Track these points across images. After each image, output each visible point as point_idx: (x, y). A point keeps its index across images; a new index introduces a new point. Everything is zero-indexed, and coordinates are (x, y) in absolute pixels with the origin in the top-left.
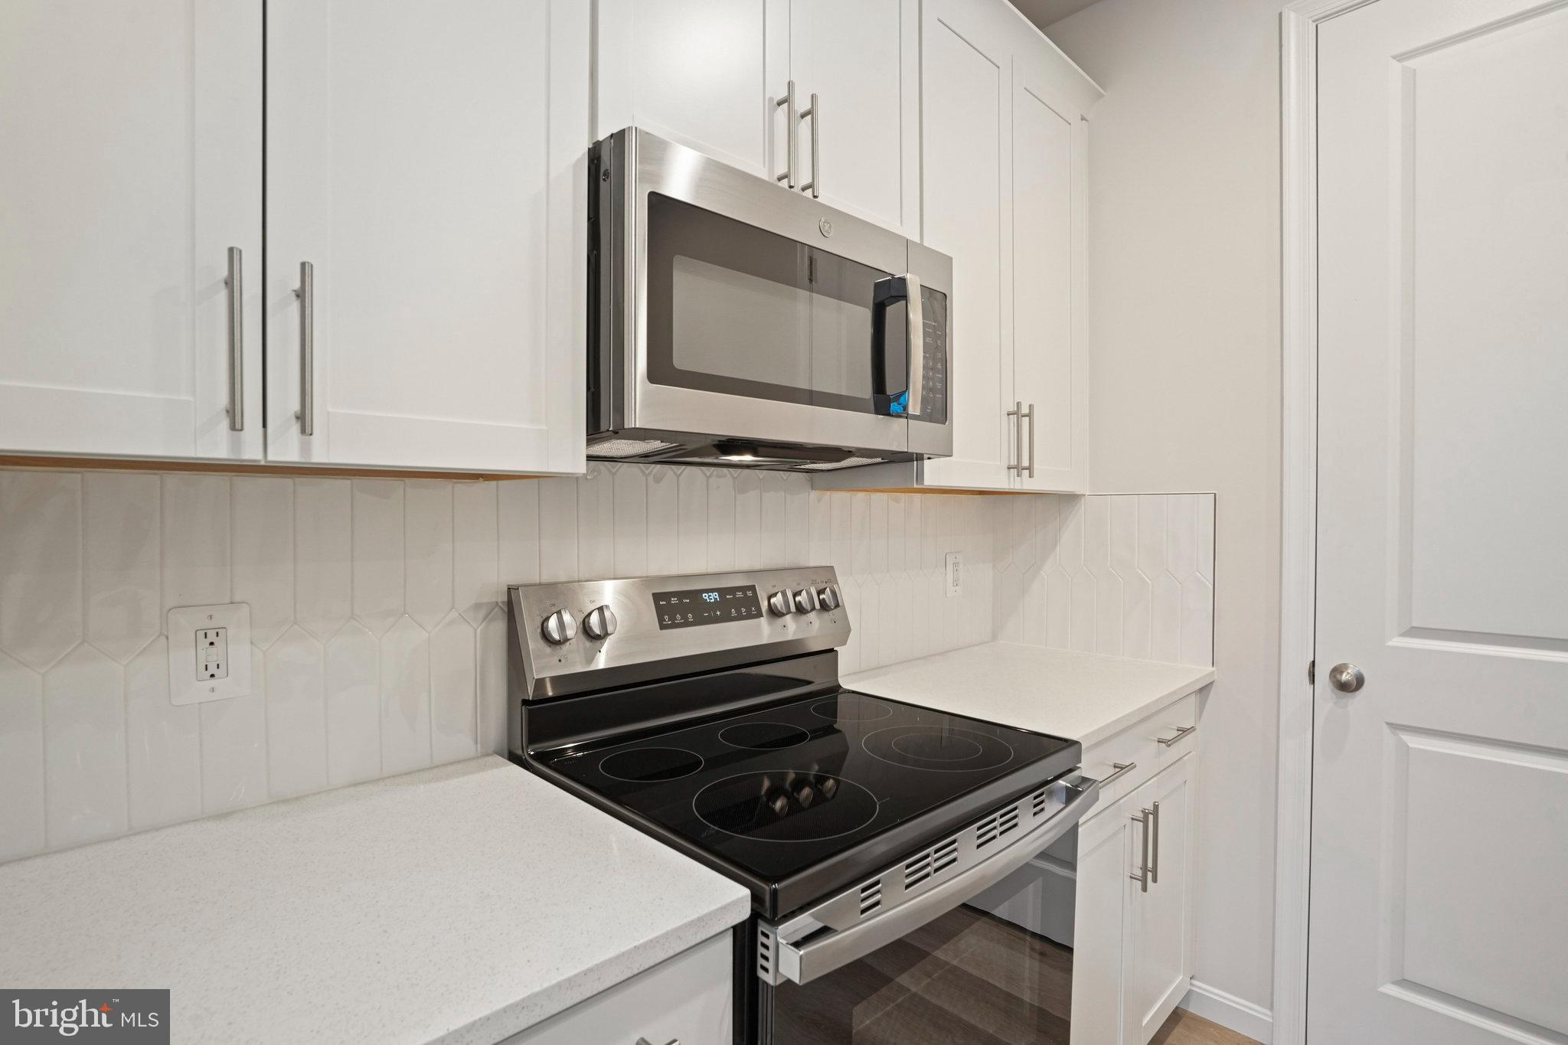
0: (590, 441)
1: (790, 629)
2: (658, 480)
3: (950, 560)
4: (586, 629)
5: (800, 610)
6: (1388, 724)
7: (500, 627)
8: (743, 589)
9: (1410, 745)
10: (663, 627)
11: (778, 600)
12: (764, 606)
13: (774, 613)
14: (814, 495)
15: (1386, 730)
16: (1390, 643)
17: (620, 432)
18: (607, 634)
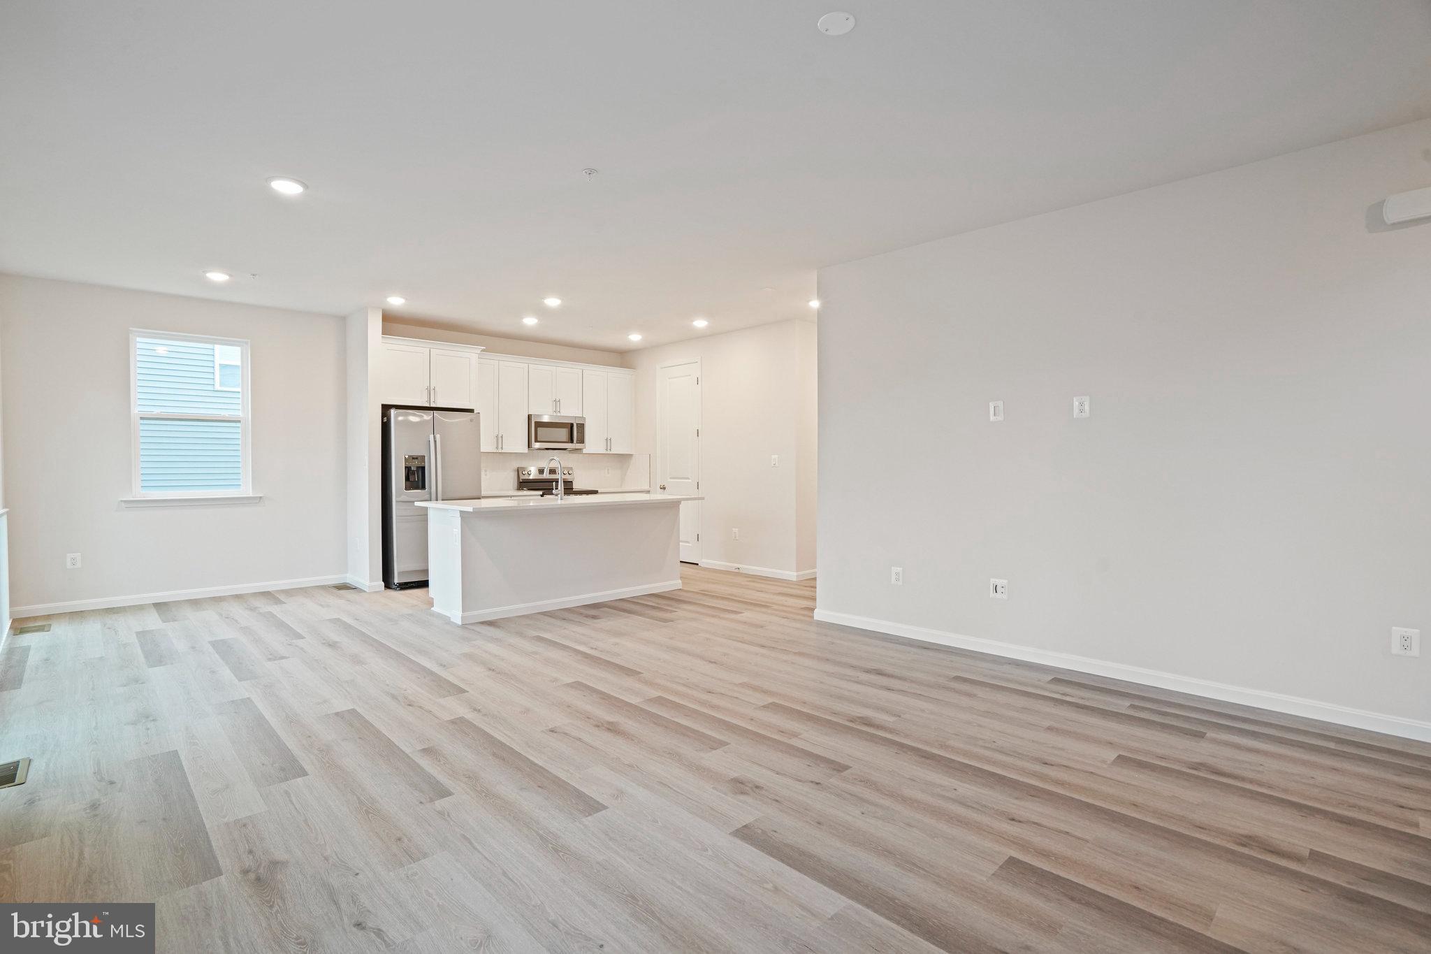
1: (563, 476)
3: (605, 466)
4: (528, 472)
5: (564, 473)
7: (516, 473)
10: (540, 473)
11: (559, 472)
12: (557, 473)
14: (566, 454)
17: (533, 446)
18: (531, 473)
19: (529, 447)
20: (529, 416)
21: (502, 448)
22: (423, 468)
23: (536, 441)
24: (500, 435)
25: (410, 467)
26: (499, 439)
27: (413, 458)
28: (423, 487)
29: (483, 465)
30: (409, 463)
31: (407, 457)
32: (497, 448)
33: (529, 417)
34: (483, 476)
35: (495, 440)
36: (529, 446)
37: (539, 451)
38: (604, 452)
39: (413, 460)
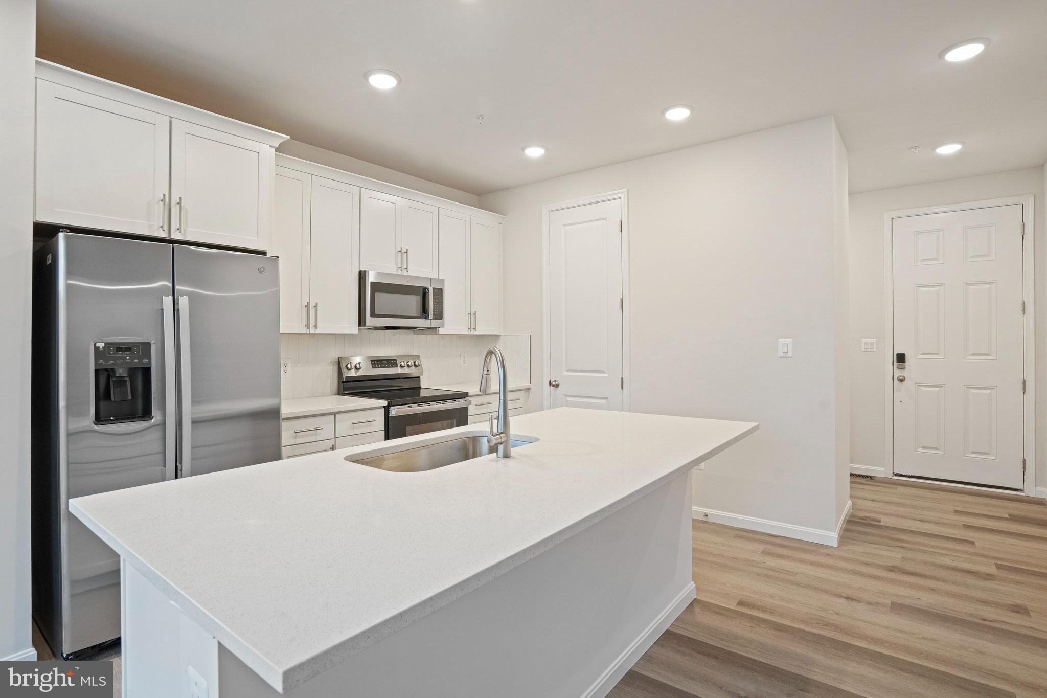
0: (359, 327)
1: (406, 370)
2: (372, 333)
3: (462, 355)
4: (356, 367)
5: (408, 366)
7: (336, 367)
8: (393, 360)
9: (568, 400)
10: (373, 368)
11: (402, 363)
12: (399, 365)
13: (402, 366)
14: (415, 336)
15: (563, 396)
16: (565, 374)
17: (365, 325)
18: (360, 368)
19: (360, 325)
20: (360, 272)
21: (316, 326)
22: (147, 371)
23: (373, 315)
24: (313, 304)
25: (113, 370)
26: (310, 310)
27: (119, 349)
28: (147, 414)
29: (283, 355)
30: (107, 360)
31: (101, 345)
32: (308, 326)
33: (362, 275)
34: (283, 375)
35: (305, 310)
36: (361, 322)
38: (467, 333)
39: (120, 353)
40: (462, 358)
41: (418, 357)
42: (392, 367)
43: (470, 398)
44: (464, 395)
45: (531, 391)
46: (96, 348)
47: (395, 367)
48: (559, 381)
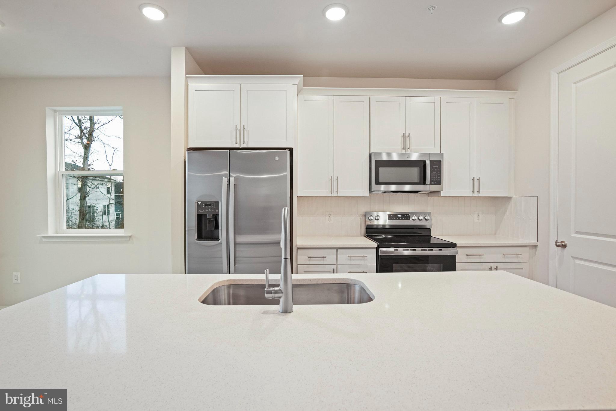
0: (369, 192)
1: (417, 223)
3: (476, 213)
4: (375, 218)
5: (419, 220)
6: (572, 257)
7: (364, 218)
8: (407, 215)
9: (576, 262)
10: (389, 220)
11: (414, 217)
12: (411, 219)
13: (413, 220)
14: (429, 198)
15: (571, 258)
16: (572, 236)
18: (381, 220)
19: (370, 190)
20: (368, 154)
23: (378, 183)
26: (333, 181)
27: (206, 205)
28: (215, 238)
30: (202, 210)
31: (200, 203)
33: (371, 156)
37: (394, 194)
38: (471, 195)
39: (207, 207)
40: (476, 215)
41: (429, 214)
42: (405, 219)
43: (458, 249)
44: (453, 246)
45: (538, 248)
46: (198, 204)
47: (407, 219)
48: (566, 242)
